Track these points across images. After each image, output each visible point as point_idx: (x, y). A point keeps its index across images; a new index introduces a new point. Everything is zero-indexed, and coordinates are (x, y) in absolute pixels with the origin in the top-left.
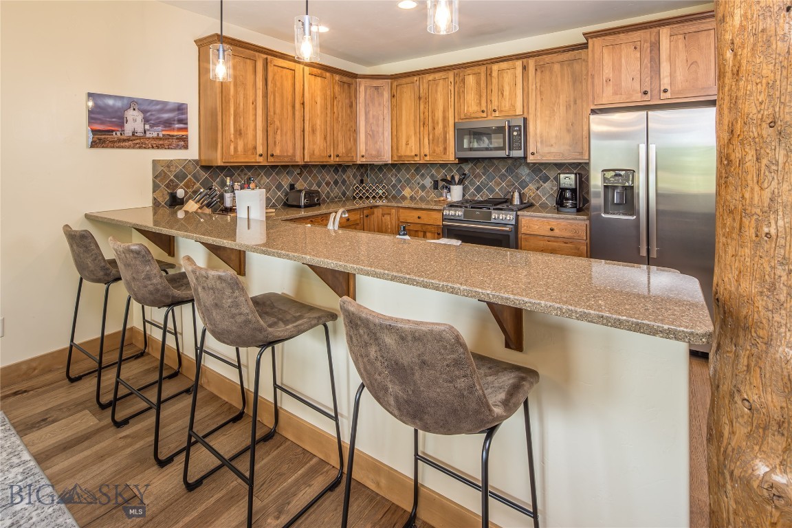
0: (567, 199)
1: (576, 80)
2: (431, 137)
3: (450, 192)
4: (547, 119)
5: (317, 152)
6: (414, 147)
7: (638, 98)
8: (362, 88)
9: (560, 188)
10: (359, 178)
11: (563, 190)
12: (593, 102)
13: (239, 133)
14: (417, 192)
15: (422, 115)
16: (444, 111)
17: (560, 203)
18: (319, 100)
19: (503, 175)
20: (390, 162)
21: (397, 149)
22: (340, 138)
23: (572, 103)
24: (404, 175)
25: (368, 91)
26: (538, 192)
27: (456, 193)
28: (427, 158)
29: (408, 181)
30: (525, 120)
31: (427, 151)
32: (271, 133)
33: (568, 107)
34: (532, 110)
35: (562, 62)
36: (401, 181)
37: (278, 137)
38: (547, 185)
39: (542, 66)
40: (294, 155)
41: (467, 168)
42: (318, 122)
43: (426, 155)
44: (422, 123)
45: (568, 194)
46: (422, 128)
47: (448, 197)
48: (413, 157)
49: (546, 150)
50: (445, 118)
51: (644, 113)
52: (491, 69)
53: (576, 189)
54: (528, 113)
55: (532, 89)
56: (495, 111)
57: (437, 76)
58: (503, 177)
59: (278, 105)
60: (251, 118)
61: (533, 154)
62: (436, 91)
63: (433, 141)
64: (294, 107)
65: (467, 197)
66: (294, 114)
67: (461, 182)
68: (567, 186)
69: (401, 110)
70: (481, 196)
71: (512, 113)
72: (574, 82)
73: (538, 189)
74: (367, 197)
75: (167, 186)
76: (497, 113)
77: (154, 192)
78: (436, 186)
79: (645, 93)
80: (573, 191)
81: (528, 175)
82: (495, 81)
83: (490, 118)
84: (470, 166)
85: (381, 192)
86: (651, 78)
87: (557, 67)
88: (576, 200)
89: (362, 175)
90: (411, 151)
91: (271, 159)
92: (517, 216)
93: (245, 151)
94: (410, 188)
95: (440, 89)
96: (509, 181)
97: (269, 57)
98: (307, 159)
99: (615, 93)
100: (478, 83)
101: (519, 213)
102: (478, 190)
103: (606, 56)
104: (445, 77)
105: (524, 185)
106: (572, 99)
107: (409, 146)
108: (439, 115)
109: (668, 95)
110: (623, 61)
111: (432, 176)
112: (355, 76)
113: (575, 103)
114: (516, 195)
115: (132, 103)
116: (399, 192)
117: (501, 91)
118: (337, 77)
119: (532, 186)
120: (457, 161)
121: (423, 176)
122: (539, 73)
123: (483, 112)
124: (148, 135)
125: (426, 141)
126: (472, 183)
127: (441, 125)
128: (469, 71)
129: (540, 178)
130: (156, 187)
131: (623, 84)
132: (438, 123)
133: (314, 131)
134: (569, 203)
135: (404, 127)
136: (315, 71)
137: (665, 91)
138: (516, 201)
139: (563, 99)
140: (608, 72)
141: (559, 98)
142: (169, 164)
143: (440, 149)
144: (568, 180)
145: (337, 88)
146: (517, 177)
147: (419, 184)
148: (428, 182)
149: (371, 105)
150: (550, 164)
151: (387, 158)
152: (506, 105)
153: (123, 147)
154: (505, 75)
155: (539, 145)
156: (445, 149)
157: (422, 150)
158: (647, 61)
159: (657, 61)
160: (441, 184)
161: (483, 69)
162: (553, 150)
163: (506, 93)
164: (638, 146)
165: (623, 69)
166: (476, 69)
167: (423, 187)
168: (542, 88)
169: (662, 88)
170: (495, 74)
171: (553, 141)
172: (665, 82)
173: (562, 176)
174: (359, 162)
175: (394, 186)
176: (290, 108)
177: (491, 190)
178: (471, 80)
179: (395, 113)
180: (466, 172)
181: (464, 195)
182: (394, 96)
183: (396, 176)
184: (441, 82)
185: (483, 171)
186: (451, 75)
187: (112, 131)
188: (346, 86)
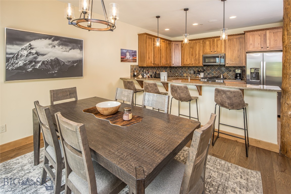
0: (238, 77)
1: (241, 43)
2: (194, 59)
3: (200, 74)
4: (232, 54)
5: (163, 63)
6: (189, 61)
7: (260, 49)
8: (173, 45)
9: (236, 73)
10: (170, 70)
11: (237, 74)
12: (247, 50)
13: (149, 58)
14: (188, 75)
15: (191, 52)
16: (199, 51)
17: (236, 77)
18: (164, 48)
19: (217, 70)
20: (181, 66)
21: (183, 62)
22: (168, 59)
23: (239, 50)
24: (184, 70)
25: (175, 45)
26: (228, 75)
27: (202, 75)
28: (193, 65)
29: (185, 72)
30: (225, 54)
31: (193, 63)
32: (155, 58)
33: (238, 51)
34: (227, 52)
35: (236, 38)
36: (183, 72)
37: (156, 59)
38: (231, 73)
39: (230, 39)
40: (159, 64)
41: (205, 68)
42: (164, 55)
43: (193, 64)
44: (191, 55)
45: (238, 75)
46: (191, 56)
47: (199, 76)
48: (189, 64)
49: (231, 63)
50: (199, 53)
51: (262, 53)
52: (214, 40)
53: (241, 73)
54: (226, 52)
55: (227, 46)
56: (215, 51)
57: (197, 41)
58: (216, 70)
59: (156, 50)
60: (151, 54)
61: (227, 64)
62: (196, 46)
63: (195, 60)
64: (159, 51)
65: (205, 76)
66: (159, 53)
67: (203, 72)
68: (238, 73)
69: (185, 51)
70: (209, 76)
71: (221, 52)
72: (240, 44)
73: (228, 74)
74: (173, 76)
75: (133, 72)
76: (216, 52)
77: (131, 73)
78: (195, 73)
79: (262, 48)
80: (240, 74)
81: (225, 70)
82: (215, 43)
83: (214, 53)
84: (206, 67)
85: (177, 75)
86: (264, 44)
87: (235, 40)
88: (241, 77)
89: (171, 70)
90: (188, 63)
91: (155, 65)
92: (224, 81)
93: (150, 63)
94: (186, 73)
95: (197, 45)
96: (219, 71)
97: (155, 38)
98: (162, 65)
99: (253, 48)
100: (210, 44)
101: (224, 80)
102: (209, 74)
103: (251, 37)
104: (200, 41)
105: (223, 73)
106: (239, 48)
107: (187, 61)
108: (197, 52)
109: (269, 48)
110: (256, 39)
111: (193, 70)
112: (171, 41)
113: (240, 50)
114: (222, 75)
115: (128, 51)
116: (182, 75)
117: (217, 46)
118: (168, 42)
119: (226, 73)
120: (203, 66)
121: (190, 70)
122: (229, 41)
123: (212, 52)
124: (130, 59)
125: (193, 60)
126: (207, 72)
127: (198, 56)
128: (207, 40)
129: (228, 71)
130: (131, 72)
131: (256, 45)
132: (197, 55)
133: (163, 57)
134: (238, 78)
135: (186, 56)
136: (164, 40)
137: (268, 47)
138: (222, 77)
139: (237, 49)
140: (251, 42)
141: (235, 48)
142: (133, 66)
143: (198, 62)
144: (238, 71)
145: (167, 45)
146: (221, 70)
147: (189, 72)
148: (192, 72)
149: (175, 49)
150: (231, 67)
151: (180, 65)
152: (219, 50)
153: (126, 62)
154: (218, 41)
155: (229, 61)
156: (199, 62)
157: (191, 63)
158: (262, 39)
159: (265, 39)
160: (196, 72)
161: (211, 39)
162: (233, 63)
163: (219, 46)
164: (261, 62)
165: (256, 41)
166: (209, 40)
167: (190, 73)
168: (230, 46)
169: (267, 47)
170: (215, 41)
171: (233, 60)
172: (268, 45)
173: (236, 70)
174: (172, 66)
175: (181, 73)
176: (158, 51)
177: (213, 74)
178: (208, 43)
179: (182, 52)
180: (205, 69)
181: (204, 76)
182: (182, 47)
183: (181, 70)
184: (198, 43)
185: (210, 69)
186: (201, 41)
187: (124, 58)
188: (169, 44)
